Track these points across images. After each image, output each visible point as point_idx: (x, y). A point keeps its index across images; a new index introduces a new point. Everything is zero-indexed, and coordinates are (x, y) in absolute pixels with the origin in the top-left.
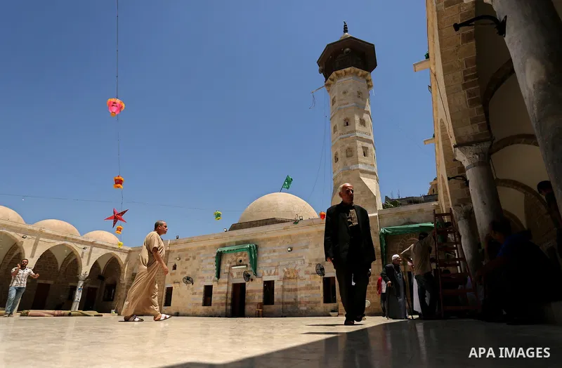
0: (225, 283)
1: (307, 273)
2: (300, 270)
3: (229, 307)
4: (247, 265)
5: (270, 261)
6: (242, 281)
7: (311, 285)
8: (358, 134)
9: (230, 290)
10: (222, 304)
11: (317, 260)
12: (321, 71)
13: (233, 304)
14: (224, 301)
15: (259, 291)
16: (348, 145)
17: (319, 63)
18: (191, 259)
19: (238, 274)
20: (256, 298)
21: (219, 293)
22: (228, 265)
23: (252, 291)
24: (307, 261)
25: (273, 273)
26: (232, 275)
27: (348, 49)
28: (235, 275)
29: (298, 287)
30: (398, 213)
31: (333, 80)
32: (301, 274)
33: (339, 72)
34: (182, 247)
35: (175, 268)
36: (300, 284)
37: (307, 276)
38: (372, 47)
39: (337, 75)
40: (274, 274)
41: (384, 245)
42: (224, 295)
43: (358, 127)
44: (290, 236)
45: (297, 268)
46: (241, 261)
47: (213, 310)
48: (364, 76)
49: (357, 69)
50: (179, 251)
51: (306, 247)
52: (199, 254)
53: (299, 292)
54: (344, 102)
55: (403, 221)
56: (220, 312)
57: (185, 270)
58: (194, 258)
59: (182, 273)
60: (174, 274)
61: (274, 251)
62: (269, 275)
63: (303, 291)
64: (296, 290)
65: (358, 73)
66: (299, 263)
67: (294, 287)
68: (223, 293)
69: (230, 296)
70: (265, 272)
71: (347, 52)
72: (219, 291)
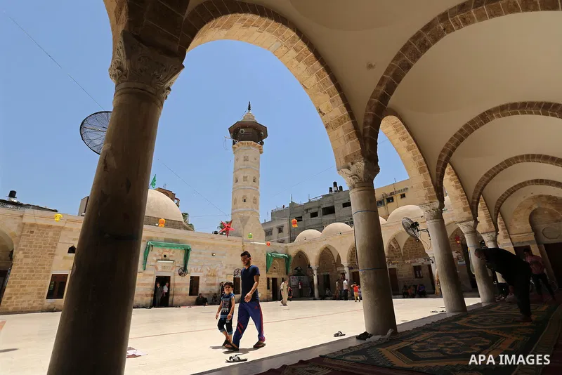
0: (151, 275)
1: (224, 273)
2: (218, 271)
4: (174, 261)
5: (196, 261)
6: (167, 274)
10: (147, 295)
11: (231, 265)
15: (186, 284)
16: (254, 195)
19: (164, 267)
20: (183, 290)
21: (143, 284)
22: (155, 258)
23: (179, 284)
24: (224, 265)
25: (199, 270)
26: (156, 268)
28: (160, 269)
32: (220, 274)
35: (72, 250)
37: (224, 276)
40: (200, 272)
42: (150, 286)
44: (213, 245)
45: (218, 268)
46: (166, 256)
51: (224, 255)
54: (254, 165)
56: (144, 304)
60: (71, 258)
61: (200, 253)
62: (195, 272)
66: (219, 265)
68: (149, 284)
69: (153, 287)
70: (192, 269)
72: (143, 282)
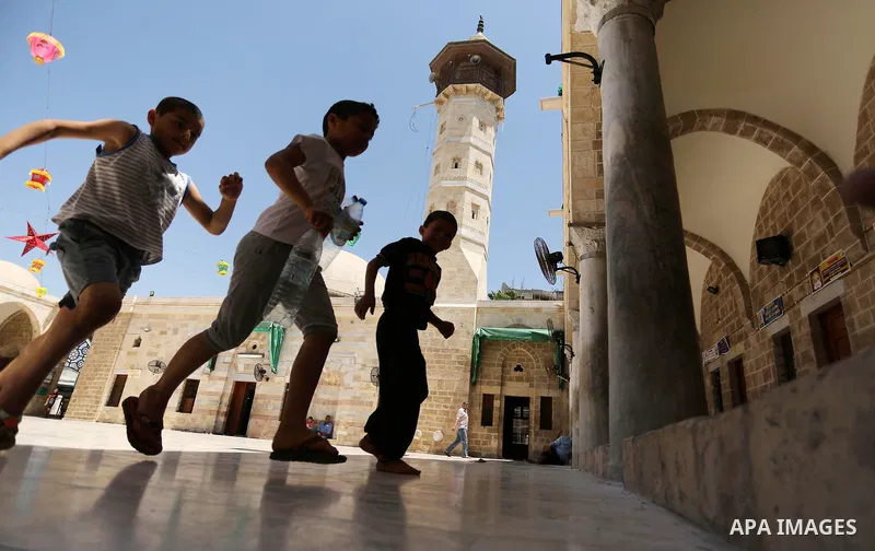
0: (221, 379)
1: (356, 378)
2: (346, 373)
3: (222, 419)
4: (263, 355)
6: (251, 379)
7: (359, 398)
8: (469, 184)
9: (229, 390)
10: (210, 412)
12: (433, 79)
13: (230, 414)
14: (215, 408)
15: (276, 398)
16: (451, 198)
17: (433, 66)
18: (170, 333)
19: (247, 366)
20: (270, 408)
21: (210, 394)
23: (264, 397)
24: (360, 361)
26: (236, 367)
27: (476, 57)
28: (241, 368)
29: (340, 399)
30: (503, 310)
31: (447, 96)
32: (348, 380)
33: (458, 86)
34: (157, 311)
35: (138, 344)
36: (344, 395)
37: (357, 384)
38: (512, 63)
39: (455, 89)
41: (478, 352)
42: (217, 398)
43: (471, 172)
45: (343, 370)
46: (255, 347)
47: (193, 420)
48: (493, 101)
49: (485, 89)
50: (151, 316)
51: (362, 339)
52: (186, 325)
53: (339, 407)
54: (458, 132)
55: (511, 323)
56: (204, 425)
57: (154, 350)
58: (176, 332)
59: (150, 354)
60: (135, 353)
63: (347, 407)
64: (335, 403)
65: (486, 94)
66: (347, 361)
67: (331, 398)
68: (215, 394)
69: (226, 400)
71: (475, 61)
72: (209, 390)
